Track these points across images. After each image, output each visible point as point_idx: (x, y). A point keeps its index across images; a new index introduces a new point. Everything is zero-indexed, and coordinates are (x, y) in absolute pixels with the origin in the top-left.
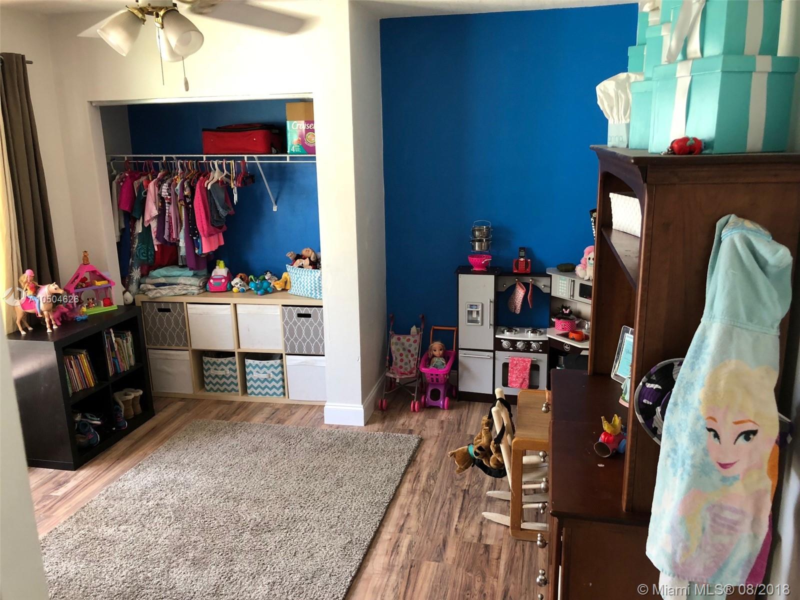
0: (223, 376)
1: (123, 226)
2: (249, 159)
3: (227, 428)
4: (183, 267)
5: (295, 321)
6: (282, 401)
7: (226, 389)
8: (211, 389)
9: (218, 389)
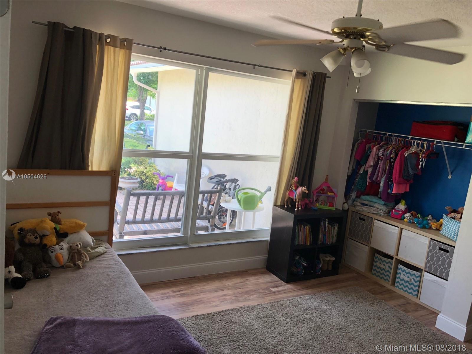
0: (384, 269)
1: (354, 168)
2: (437, 142)
3: (371, 298)
4: (380, 198)
5: (436, 251)
6: (414, 299)
7: (383, 277)
8: (375, 274)
9: (379, 276)
